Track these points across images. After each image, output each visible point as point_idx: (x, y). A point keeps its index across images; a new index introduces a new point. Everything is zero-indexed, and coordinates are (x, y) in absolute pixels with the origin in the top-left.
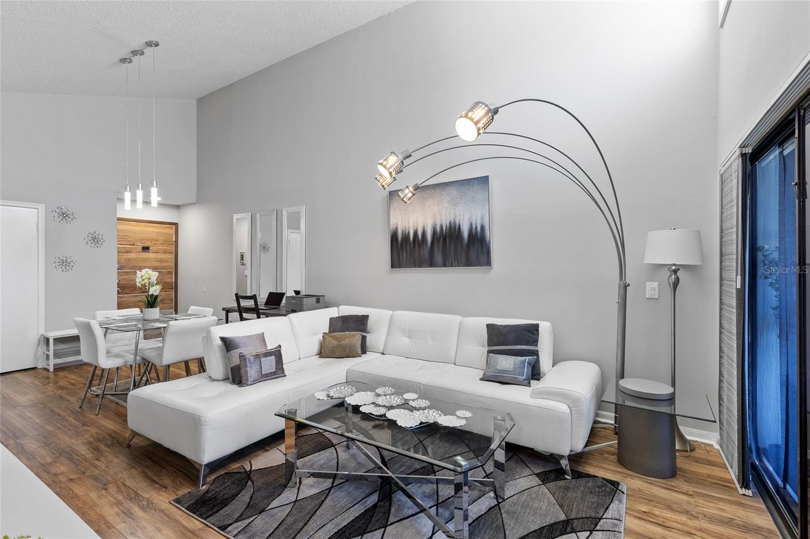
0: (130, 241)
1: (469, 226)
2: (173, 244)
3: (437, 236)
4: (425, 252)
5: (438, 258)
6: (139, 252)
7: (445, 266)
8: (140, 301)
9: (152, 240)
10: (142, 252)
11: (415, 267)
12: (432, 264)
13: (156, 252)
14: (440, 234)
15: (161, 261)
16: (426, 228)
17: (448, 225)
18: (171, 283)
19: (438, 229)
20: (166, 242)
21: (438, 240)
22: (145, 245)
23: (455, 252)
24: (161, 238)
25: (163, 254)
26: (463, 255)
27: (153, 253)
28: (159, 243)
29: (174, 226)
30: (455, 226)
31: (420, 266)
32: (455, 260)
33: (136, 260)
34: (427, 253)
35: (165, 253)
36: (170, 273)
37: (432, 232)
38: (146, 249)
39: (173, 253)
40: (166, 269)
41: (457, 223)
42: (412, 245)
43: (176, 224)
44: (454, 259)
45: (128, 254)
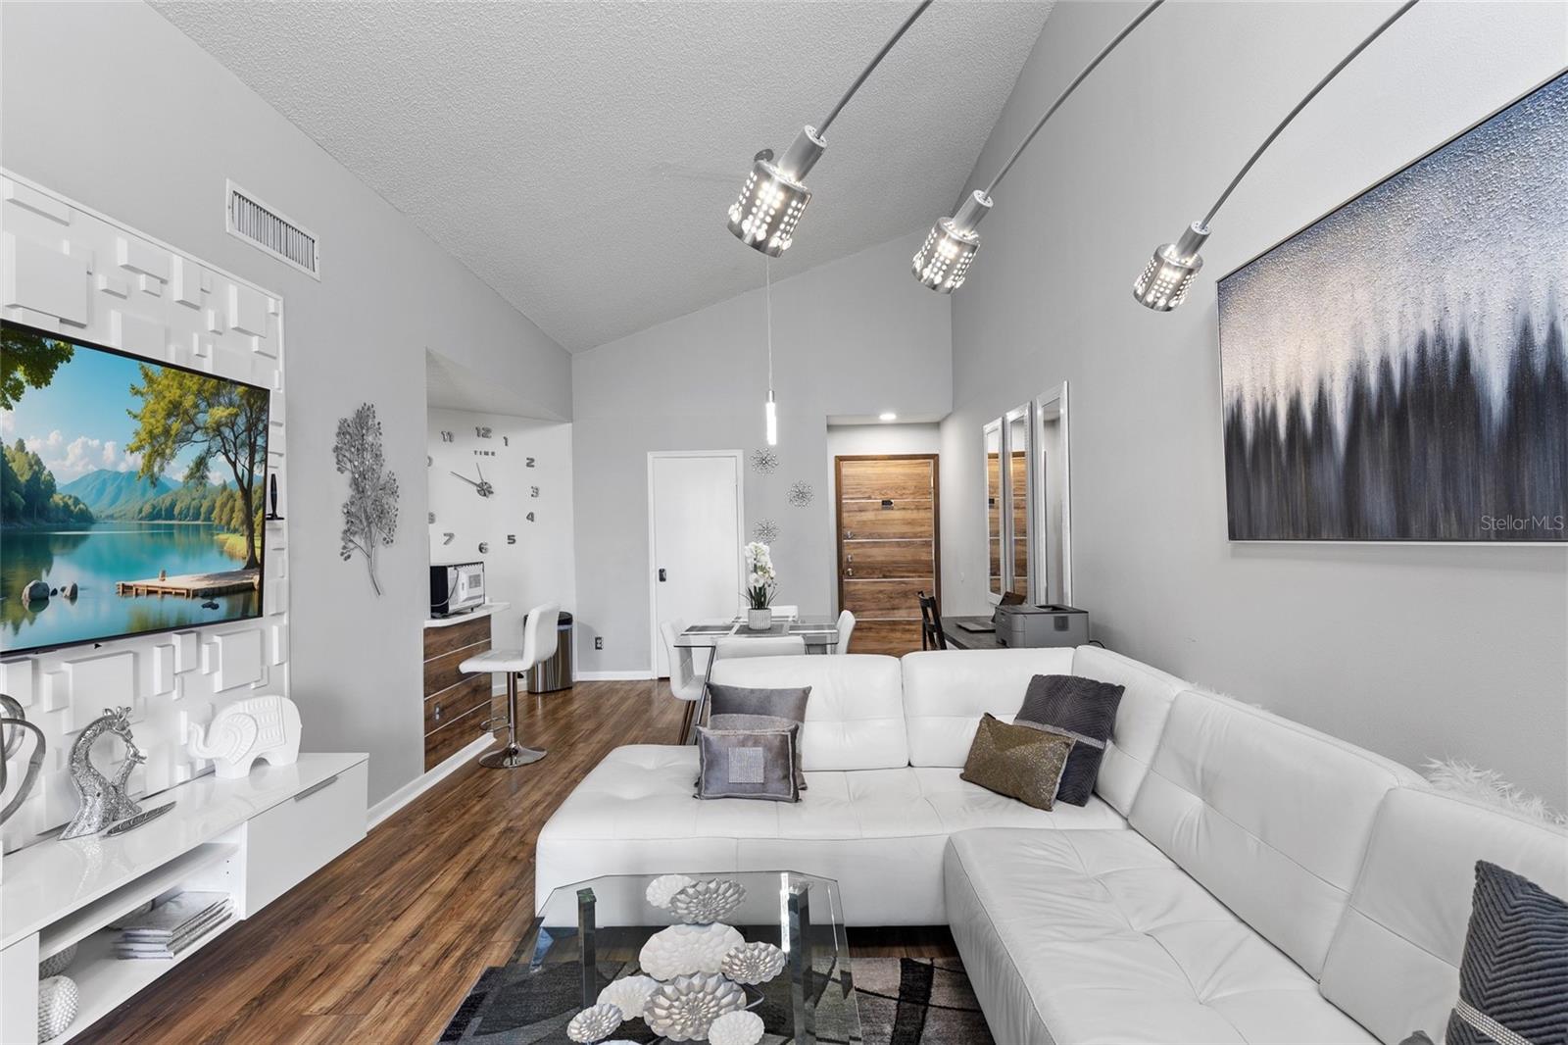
0: (865, 492)
1: (1514, 341)
2: (930, 493)
3: (1369, 411)
4: (1328, 477)
5: (1377, 502)
6: (878, 510)
7: (1403, 533)
8: (881, 592)
9: (896, 488)
10: (883, 509)
11: (1296, 539)
12: (1353, 526)
13: (904, 509)
14: (1380, 397)
15: (911, 523)
16: (1327, 387)
17: (1412, 357)
18: (928, 563)
19: (1373, 380)
20: (920, 490)
21: (1375, 426)
22: (885, 498)
23: (1449, 474)
24: (911, 484)
25: (915, 511)
26: (1487, 483)
27: (899, 509)
28: (908, 492)
29: (932, 461)
30: (1444, 352)
31: (1313, 533)
32: (1447, 510)
33: (873, 522)
34: (1333, 480)
35: (918, 509)
36: (927, 544)
37: (1350, 399)
38: (887, 504)
39: (930, 508)
40: (921, 537)
41: (1453, 335)
42: (1284, 455)
43: (935, 457)
44: (1440, 506)
45: (863, 513)
